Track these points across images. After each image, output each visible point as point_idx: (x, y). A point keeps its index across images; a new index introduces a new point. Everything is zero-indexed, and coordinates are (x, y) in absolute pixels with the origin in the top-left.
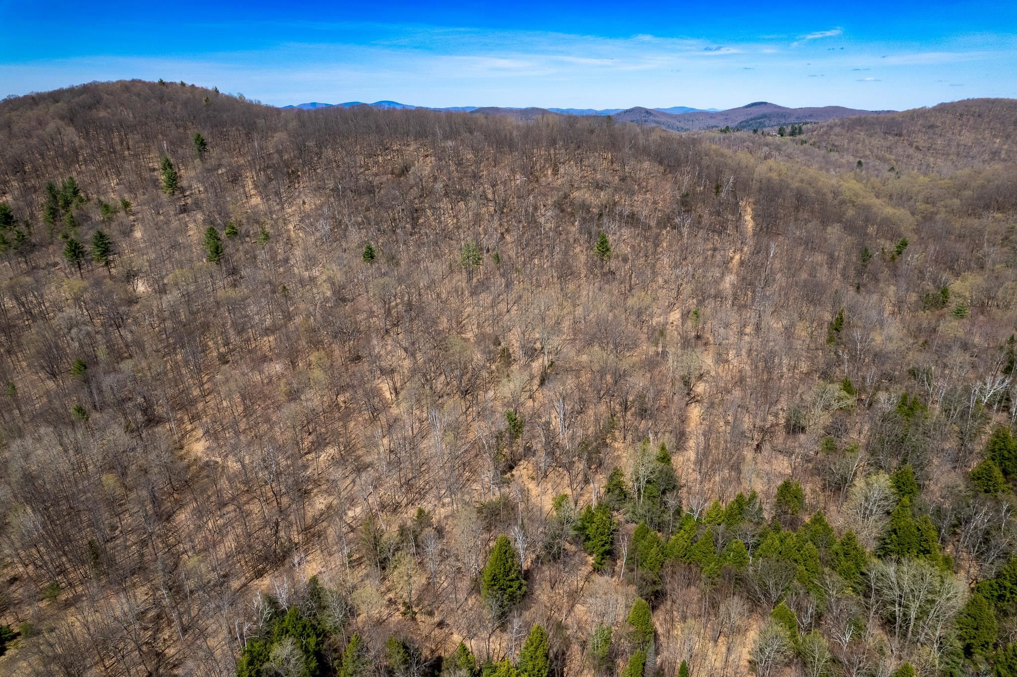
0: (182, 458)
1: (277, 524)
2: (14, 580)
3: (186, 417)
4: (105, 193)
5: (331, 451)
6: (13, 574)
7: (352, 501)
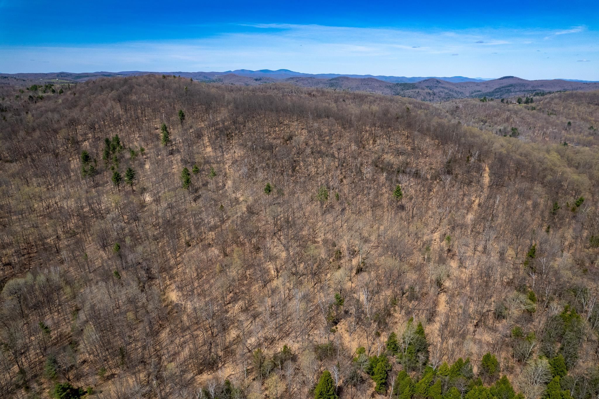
0: (164, 300)
1: (211, 344)
2: (84, 362)
3: (167, 277)
4: (132, 142)
5: (241, 303)
6: (84, 358)
7: (250, 334)
